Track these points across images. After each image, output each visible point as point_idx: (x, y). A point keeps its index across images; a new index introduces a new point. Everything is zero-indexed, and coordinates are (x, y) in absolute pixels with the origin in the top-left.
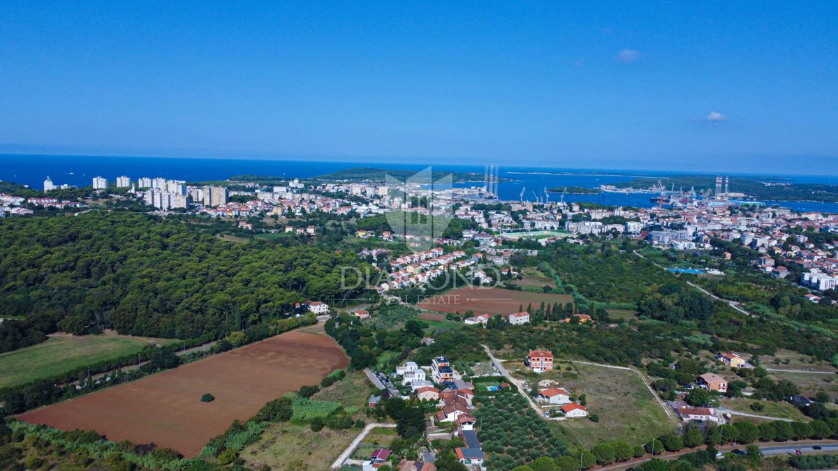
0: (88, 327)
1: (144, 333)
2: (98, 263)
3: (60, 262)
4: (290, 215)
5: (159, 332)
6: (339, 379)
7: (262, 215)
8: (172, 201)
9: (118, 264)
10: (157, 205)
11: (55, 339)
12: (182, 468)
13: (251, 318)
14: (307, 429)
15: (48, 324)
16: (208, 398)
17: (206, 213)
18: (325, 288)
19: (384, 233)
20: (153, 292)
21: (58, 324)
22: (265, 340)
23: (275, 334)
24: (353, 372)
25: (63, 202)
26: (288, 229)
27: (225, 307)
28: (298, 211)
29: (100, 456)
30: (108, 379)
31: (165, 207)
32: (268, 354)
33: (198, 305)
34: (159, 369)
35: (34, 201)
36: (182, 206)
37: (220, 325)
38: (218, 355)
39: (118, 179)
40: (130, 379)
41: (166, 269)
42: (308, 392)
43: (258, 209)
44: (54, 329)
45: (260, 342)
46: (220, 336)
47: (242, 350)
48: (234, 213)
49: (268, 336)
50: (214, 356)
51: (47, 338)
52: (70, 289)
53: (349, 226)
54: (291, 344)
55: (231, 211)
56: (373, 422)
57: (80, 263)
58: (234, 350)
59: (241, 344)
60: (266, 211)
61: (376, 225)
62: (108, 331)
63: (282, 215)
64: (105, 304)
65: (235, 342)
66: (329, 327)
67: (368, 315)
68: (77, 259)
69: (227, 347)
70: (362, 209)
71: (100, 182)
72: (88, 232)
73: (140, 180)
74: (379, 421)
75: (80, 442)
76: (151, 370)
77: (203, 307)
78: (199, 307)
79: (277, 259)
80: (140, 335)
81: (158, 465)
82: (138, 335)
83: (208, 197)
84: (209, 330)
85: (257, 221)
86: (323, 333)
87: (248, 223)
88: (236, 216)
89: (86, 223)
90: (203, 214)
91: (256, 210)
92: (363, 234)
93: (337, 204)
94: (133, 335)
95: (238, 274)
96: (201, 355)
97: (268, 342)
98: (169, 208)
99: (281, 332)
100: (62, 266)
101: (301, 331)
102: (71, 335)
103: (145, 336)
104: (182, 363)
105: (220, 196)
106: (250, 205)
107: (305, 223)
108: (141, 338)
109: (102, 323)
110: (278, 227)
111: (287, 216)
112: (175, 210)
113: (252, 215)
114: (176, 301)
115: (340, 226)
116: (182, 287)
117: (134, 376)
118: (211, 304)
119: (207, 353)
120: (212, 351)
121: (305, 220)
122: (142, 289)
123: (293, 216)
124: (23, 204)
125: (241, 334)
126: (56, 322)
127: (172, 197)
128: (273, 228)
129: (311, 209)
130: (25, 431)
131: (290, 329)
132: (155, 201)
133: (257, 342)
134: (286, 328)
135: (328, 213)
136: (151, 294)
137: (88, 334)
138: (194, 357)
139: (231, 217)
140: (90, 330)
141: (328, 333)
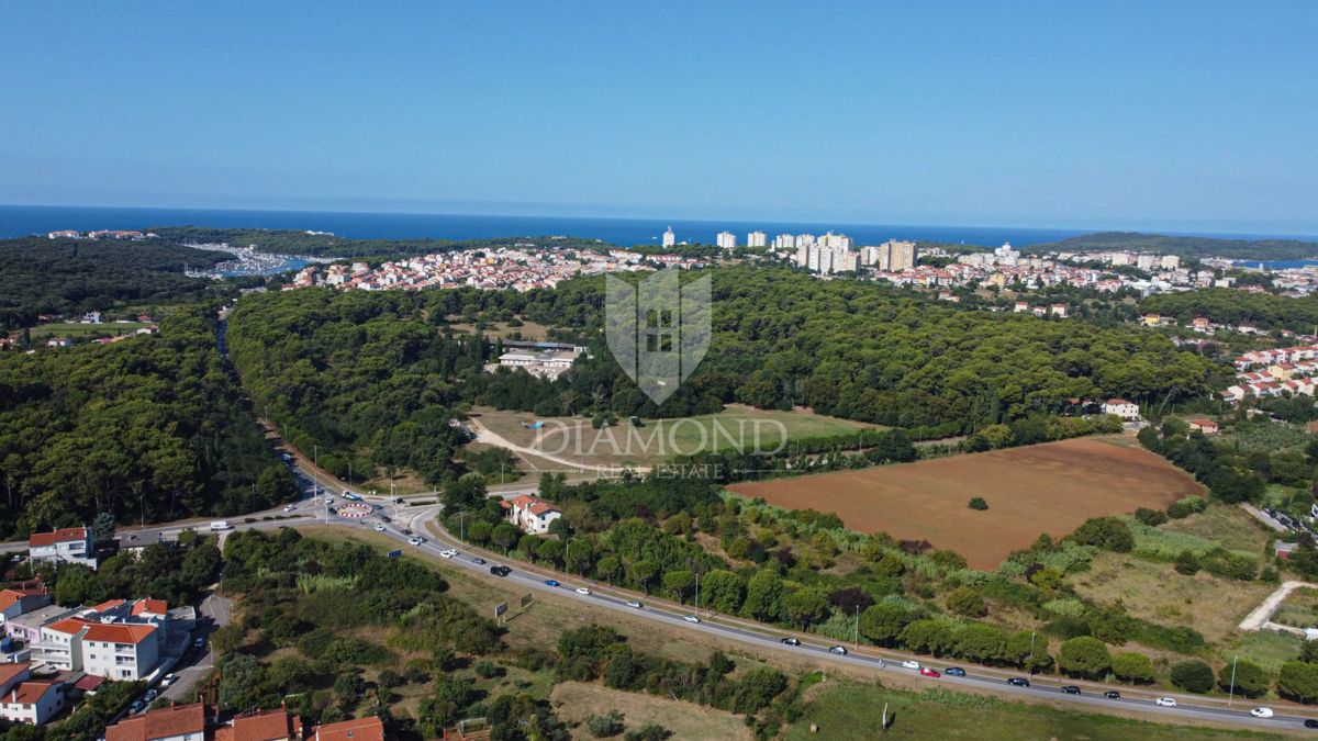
0: (775, 399)
1: (853, 415)
2: (767, 324)
3: (721, 319)
4: (1019, 287)
5: (874, 415)
6: (1197, 511)
7: (974, 284)
8: (835, 260)
9: (793, 327)
10: (813, 266)
11: (733, 411)
12: (978, 582)
13: (1014, 409)
14: (1169, 569)
15: (725, 389)
16: (979, 504)
17: (885, 280)
18: (1132, 378)
19: (1195, 321)
20: (858, 361)
21: (736, 392)
22: (1039, 445)
23: (1054, 439)
24: (1219, 505)
25: (689, 260)
26: (1019, 308)
27: (969, 389)
28: (1031, 282)
29: (849, 548)
30: (825, 462)
31: (825, 269)
32: (1053, 463)
33: (929, 383)
34: (888, 461)
35: (654, 259)
36: (850, 268)
37: (969, 414)
38: (970, 455)
39: (750, 236)
40: (852, 467)
41: (866, 334)
42: (1150, 519)
43: (965, 276)
44: (730, 398)
45: (1032, 446)
46: (968, 429)
47: (1006, 453)
48: (928, 281)
49: (1044, 440)
50: (964, 456)
51: (725, 408)
52: (740, 352)
53: (1127, 309)
54: (1087, 455)
55: (924, 278)
56: (1295, 579)
57: (746, 323)
58: (992, 451)
59: (1003, 445)
60: (979, 280)
61: (1179, 308)
62: (799, 409)
63: (1005, 287)
64: (794, 371)
65: (995, 439)
66: (1145, 437)
67: (1216, 430)
68: (740, 317)
69: (982, 446)
70: (1141, 284)
71: (726, 238)
72: (742, 289)
73: (778, 237)
74: (1307, 580)
75: (818, 526)
76: (879, 460)
77: (936, 387)
78: (930, 386)
79: (1033, 335)
80: (846, 416)
81: (939, 572)
82: (843, 417)
83: (886, 257)
84: (953, 418)
85: (968, 293)
86: (1138, 446)
87: (953, 295)
88: (932, 285)
89: (737, 278)
90: (881, 280)
91: (962, 278)
92: (1155, 320)
93: (1094, 276)
94: (836, 417)
95: (979, 348)
96: (945, 451)
97: (1046, 448)
98: (831, 272)
99: (1064, 437)
100: (723, 325)
101: (1098, 440)
102: (752, 408)
103: (853, 419)
104: (919, 458)
105: (905, 257)
106: (951, 269)
107: (1046, 300)
108: (847, 422)
109: (793, 396)
110: (1001, 303)
111: (1014, 288)
112: (840, 273)
113: (957, 285)
114: (892, 377)
115: (1108, 307)
116: (899, 358)
117: (857, 465)
118: (949, 384)
119: (953, 450)
120: (961, 448)
121: (1045, 297)
122: (841, 356)
123: (1023, 288)
124: (642, 261)
125: (1004, 428)
126: (734, 389)
127: (835, 255)
128: (992, 304)
129: (1051, 282)
130: (740, 503)
131: (1079, 435)
132: (811, 261)
133: (1027, 447)
134: (1073, 432)
135: (1081, 288)
136: (856, 364)
137: (775, 409)
138: (935, 452)
139: (924, 286)
140: (776, 404)
141: (1147, 448)
